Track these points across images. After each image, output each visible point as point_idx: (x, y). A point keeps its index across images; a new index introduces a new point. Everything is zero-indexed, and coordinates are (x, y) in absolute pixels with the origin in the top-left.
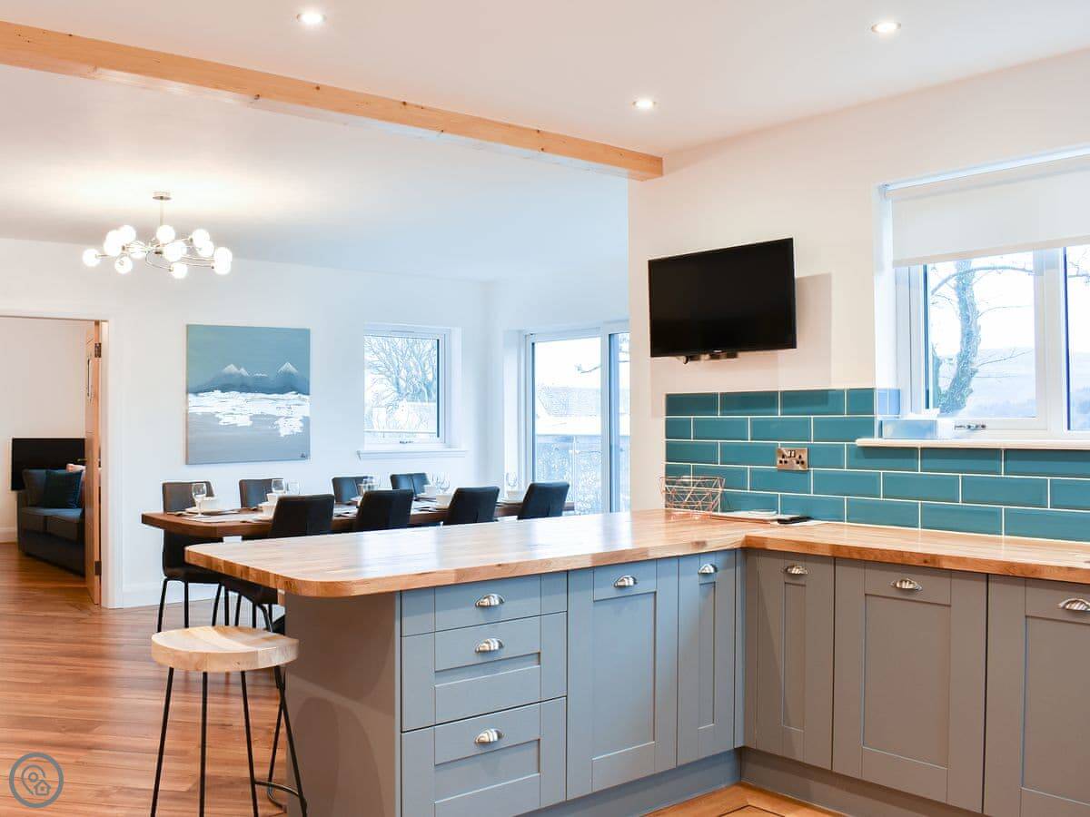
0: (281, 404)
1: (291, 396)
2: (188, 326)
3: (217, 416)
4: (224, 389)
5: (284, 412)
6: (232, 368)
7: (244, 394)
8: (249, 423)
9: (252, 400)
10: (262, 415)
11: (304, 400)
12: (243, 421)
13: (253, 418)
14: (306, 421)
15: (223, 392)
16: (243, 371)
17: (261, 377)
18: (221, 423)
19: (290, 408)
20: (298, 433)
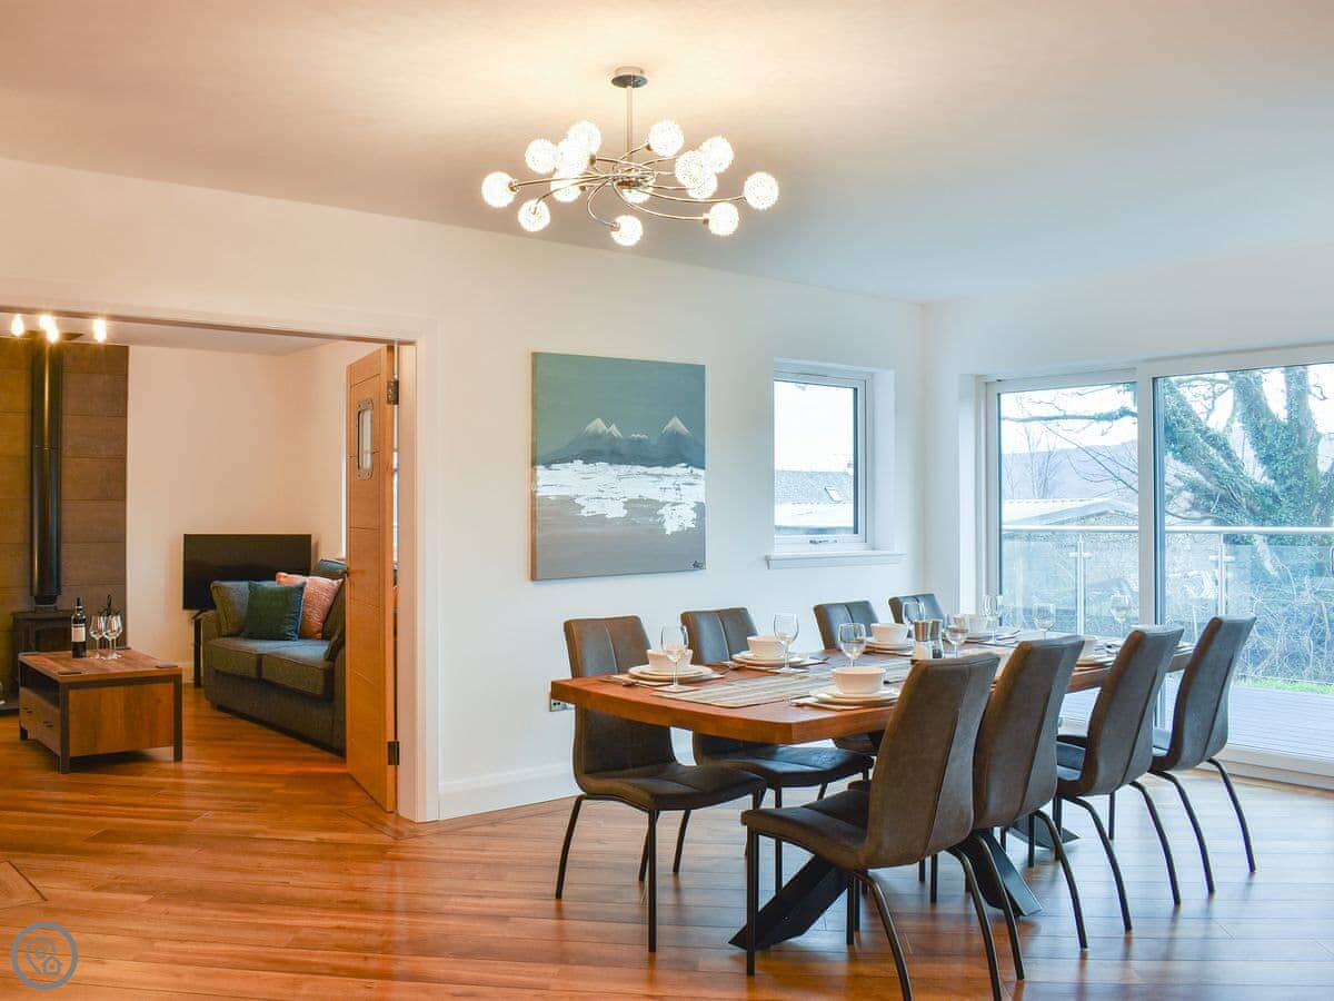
0: (667, 483)
1: (679, 469)
2: (535, 356)
3: (577, 501)
4: (590, 457)
5: (670, 496)
6: (598, 425)
7: (616, 467)
8: (624, 513)
9: (628, 475)
10: (641, 500)
11: (697, 477)
12: (615, 510)
13: (629, 504)
14: (700, 509)
15: (586, 463)
16: (614, 429)
17: (640, 440)
18: (584, 513)
19: (679, 489)
20: (689, 529)
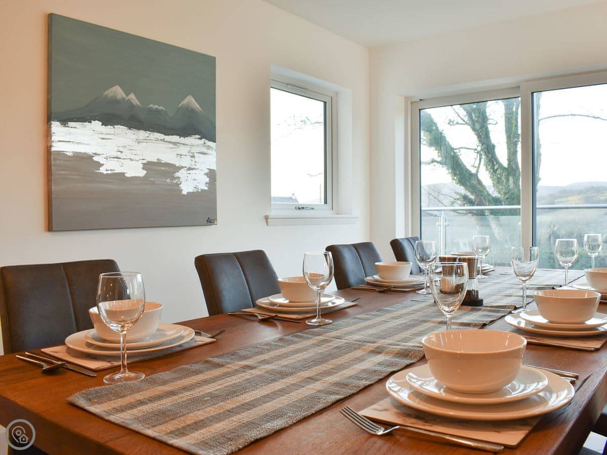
0: (183, 150)
1: (193, 140)
3: (96, 159)
4: (108, 120)
5: (186, 162)
6: (117, 92)
7: (135, 131)
8: (142, 173)
9: (146, 140)
10: (159, 163)
11: (209, 147)
13: (147, 166)
14: (211, 174)
15: (105, 123)
16: (132, 97)
17: (157, 111)
19: (193, 157)
20: (203, 190)
